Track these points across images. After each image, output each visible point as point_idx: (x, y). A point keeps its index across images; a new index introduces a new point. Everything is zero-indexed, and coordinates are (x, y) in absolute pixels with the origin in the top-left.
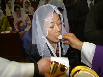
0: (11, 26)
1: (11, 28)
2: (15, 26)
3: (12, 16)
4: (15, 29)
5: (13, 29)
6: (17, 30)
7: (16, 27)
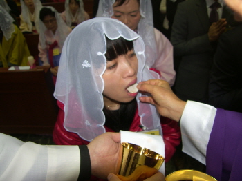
0: (32, 55)
1: (31, 58)
2: (42, 54)
3: (35, 31)
4: (42, 62)
5: (38, 62)
6: (46, 63)
7: (44, 58)
